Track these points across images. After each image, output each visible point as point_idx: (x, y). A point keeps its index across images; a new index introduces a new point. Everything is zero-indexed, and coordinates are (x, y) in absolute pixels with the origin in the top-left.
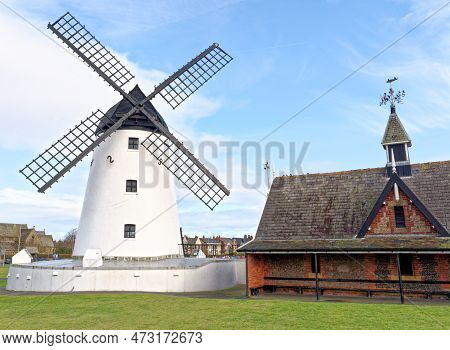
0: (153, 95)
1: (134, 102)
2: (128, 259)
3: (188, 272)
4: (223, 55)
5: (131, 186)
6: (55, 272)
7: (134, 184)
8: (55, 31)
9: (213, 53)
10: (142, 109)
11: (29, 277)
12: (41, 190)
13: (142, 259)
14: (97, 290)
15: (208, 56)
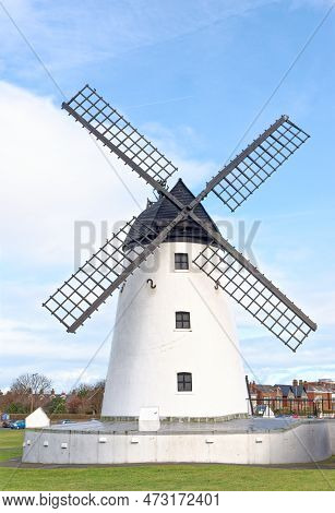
0: (204, 194)
1: (180, 205)
2: (185, 420)
3: (274, 436)
4: (295, 131)
5: (183, 320)
6: (103, 438)
7: (185, 317)
8: (72, 112)
9: (281, 129)
10: (191, 213)
11: (65, 445)
12: (71, 329)
13: (203, 420)
14: (160, 460)
15: (275, 134)
